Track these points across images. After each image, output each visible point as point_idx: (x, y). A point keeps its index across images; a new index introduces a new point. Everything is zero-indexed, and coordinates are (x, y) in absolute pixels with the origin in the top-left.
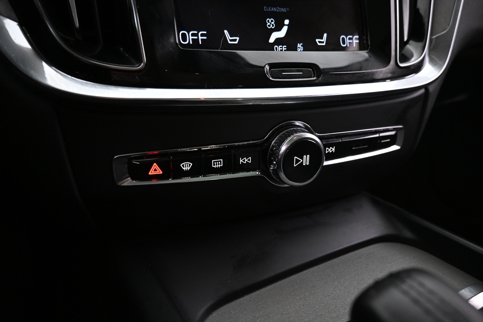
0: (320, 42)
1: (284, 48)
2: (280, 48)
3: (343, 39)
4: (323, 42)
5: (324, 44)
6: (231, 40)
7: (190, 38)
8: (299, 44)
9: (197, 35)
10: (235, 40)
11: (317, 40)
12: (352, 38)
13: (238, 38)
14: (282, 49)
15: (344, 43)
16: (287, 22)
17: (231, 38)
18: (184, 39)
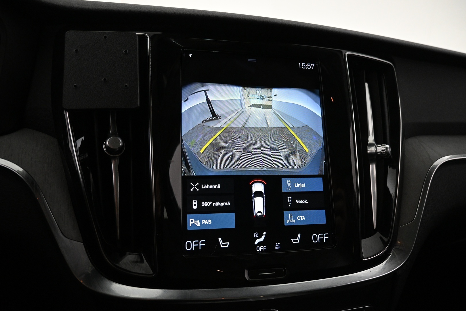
0: (294, 241)
1: (265, 247)
2: (261, 248)
3: (315, 236)
4: (297, 241)
5: (298, 242)
6: (223, 245)
7: (193, 245)
8: (277, 244)
9: (198, 243)
10: (226, 245)
11: (292, 239)
12: (323, 235)
13: (228, 243)
14: (262, 248)
15: (315, 240)
16: (264, 233)
17: (223, 244)
18: (189, 246)
